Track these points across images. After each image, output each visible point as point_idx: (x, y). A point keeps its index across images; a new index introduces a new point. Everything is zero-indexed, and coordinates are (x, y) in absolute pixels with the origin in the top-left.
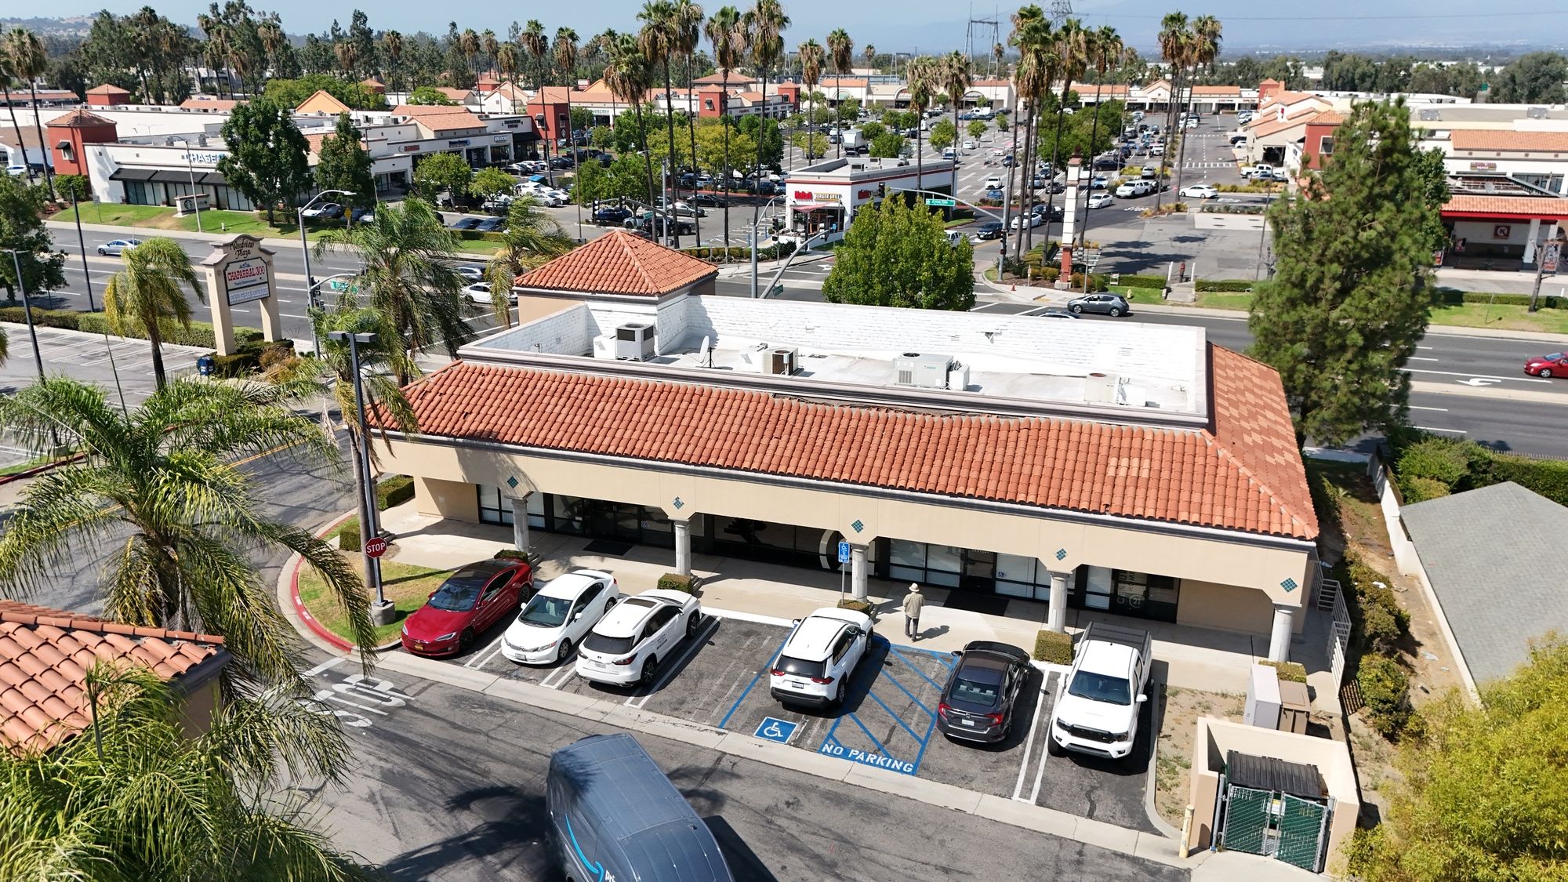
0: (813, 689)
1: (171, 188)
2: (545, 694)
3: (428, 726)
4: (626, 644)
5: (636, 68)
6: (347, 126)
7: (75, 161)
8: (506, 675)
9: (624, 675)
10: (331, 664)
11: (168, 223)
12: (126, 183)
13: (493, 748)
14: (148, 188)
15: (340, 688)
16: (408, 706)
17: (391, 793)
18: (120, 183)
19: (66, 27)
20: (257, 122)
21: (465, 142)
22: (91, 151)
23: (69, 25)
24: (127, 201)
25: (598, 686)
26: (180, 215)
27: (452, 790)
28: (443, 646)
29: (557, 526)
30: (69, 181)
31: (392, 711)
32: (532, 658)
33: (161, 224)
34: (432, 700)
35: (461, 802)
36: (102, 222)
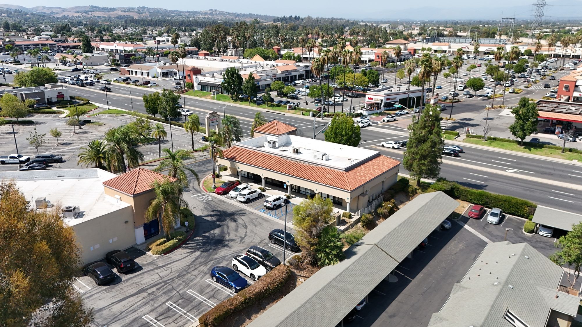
0: (269, 205)
1: (211, 87)
2: (233, 202)
3: (213, 203)
4: (245, 195)
5: (319, 66)
6: (251, 76)
7: (191, 79)
8: (228, 198)
9: (243, 200)
10: (204, 193)
11: (209, 97)
12: (201, 85)
13: (220, 207)
14: (206, 87)
15: (204, 197)
16: (212, 200)
17: (204, 209)
18: (200, 86)
19: (202, 14)
20: (231, 74)
21: (290, 74)
22: (194, 77)
23: (203, 13)
24: (201, 90)
25: (241, 202)
26: (212, 95)
27: (212, 210)
28: (220, 193)
29: (250, 177)
30: (189, 84)
31: (209, 200)
32: (232, 196)
33: (207, 97)
34: (216, 200)
35: (213, 211)
36: (195, 96)
